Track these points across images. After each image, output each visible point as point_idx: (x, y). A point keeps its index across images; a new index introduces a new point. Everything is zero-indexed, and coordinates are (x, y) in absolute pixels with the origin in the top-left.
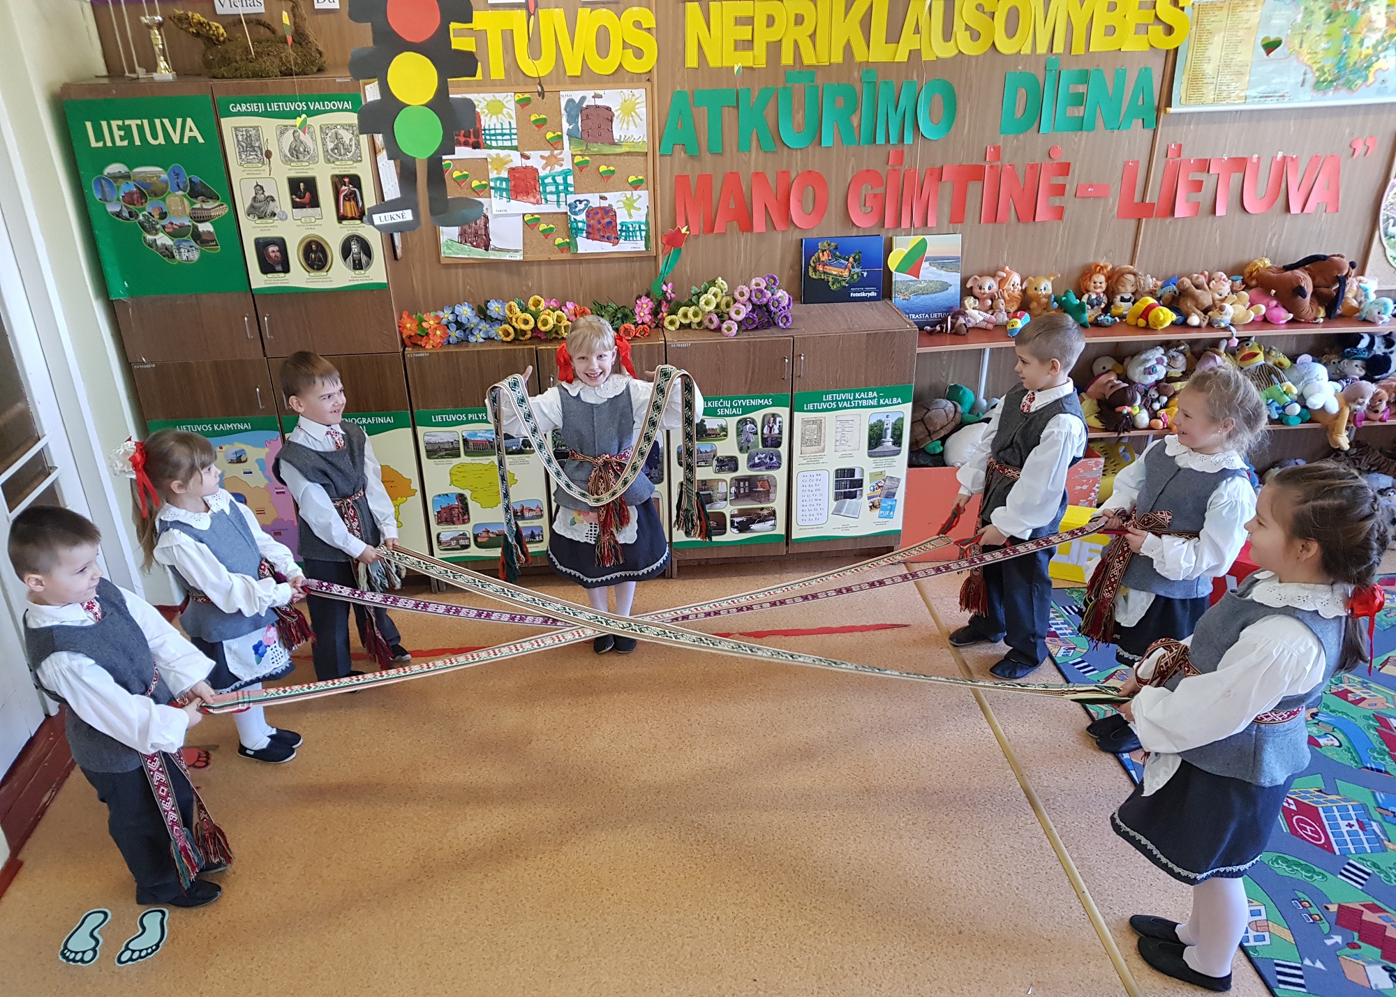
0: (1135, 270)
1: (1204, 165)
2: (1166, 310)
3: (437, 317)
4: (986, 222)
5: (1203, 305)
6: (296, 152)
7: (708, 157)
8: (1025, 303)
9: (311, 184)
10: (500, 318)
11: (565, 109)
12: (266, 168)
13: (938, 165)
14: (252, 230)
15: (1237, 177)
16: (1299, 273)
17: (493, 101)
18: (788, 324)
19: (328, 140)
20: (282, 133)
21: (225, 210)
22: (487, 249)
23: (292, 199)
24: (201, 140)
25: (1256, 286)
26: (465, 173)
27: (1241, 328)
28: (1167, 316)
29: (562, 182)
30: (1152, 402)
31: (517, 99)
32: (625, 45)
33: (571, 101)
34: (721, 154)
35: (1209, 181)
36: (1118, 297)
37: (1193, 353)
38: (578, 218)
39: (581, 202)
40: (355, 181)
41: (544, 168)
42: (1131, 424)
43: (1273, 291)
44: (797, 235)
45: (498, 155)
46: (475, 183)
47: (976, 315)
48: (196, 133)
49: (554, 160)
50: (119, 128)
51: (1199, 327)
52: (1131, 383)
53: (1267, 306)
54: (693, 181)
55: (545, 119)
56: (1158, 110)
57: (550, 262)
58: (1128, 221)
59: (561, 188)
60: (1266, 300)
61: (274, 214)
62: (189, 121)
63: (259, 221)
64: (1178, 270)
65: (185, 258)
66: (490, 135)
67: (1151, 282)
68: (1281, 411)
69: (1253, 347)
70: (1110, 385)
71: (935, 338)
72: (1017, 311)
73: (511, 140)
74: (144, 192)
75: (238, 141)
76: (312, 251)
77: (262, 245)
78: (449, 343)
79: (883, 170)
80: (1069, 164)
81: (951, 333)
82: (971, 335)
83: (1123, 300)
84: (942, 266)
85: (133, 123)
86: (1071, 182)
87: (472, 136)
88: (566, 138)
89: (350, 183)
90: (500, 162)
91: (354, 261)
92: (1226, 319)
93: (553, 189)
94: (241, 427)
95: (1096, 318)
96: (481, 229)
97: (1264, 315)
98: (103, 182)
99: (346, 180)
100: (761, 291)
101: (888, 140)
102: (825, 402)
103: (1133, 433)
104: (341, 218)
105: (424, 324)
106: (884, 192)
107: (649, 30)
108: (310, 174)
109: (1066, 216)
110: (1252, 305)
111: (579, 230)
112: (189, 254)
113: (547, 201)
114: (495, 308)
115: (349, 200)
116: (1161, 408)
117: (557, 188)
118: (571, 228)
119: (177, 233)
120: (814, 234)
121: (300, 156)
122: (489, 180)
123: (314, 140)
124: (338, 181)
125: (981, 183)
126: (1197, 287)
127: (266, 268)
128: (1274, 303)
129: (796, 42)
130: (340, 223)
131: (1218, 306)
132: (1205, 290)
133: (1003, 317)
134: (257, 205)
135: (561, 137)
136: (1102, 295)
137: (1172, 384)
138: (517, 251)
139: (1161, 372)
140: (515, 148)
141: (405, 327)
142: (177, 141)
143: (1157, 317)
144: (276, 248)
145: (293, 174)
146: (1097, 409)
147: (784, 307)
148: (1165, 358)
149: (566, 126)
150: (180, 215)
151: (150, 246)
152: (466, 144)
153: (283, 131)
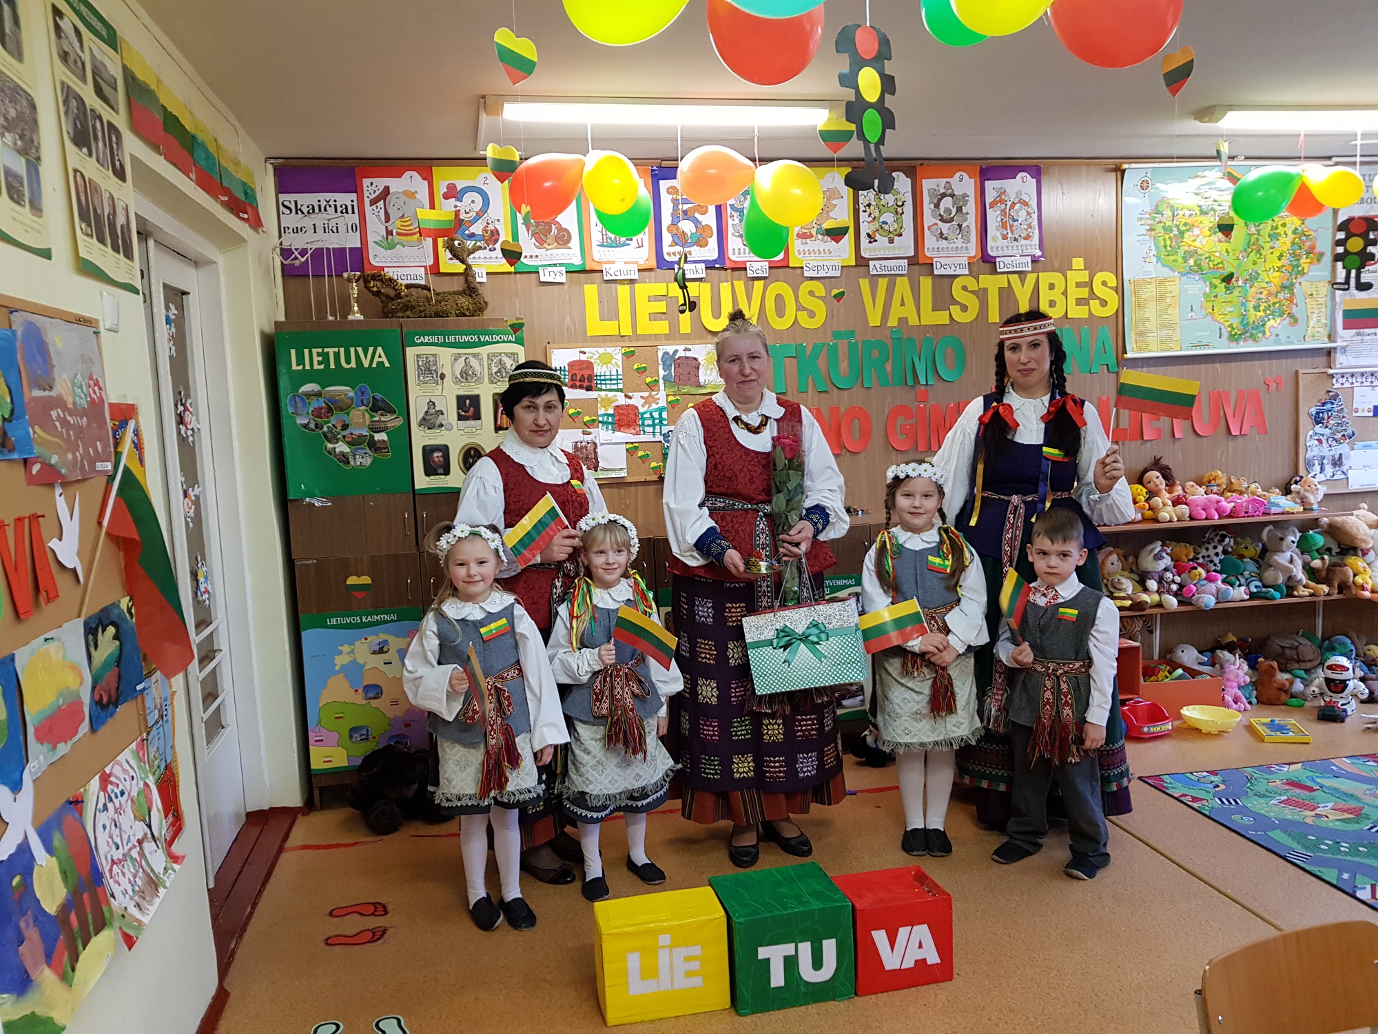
6: (466, 375)
11: (662, 360)
12: (440, 387)
14: (421, 438)
17: (603, 353)
19: (493, 364)
21: (400, 422)
22: (596, 470)
24: (387, 365)
26: (581, 410)
29: (658, 416)
31: (624, 352)
33: (666, 353)
41: (643, 406)
45: (606, 395)
46: (587, 419)
48: (384, 359)
49: (651, 399)
50: (319, 354)
55: (645, 367)
56: (1117, 356)
57: (641, 482)
59: (657, 421)
61: (441, 425)
62: (379, 349)
63: (428, 431)
65: (358, 463)
66: (601, 380)
73: (617, 383)
74: (332, 407)
75: (418, 365)
76: (469, 453)
77: (428, 451)
79: (912, 405)
85: (331, 351)
87: (586, 381)
88: (661, 382)
90: (608, 401)
93: (650, 422)
94: (387, 617)
96: (591, 454)
98: (297, 399)
101: (917, 382)
104: (498, 428)
106: (915, 422)
112: (363, 460)
113: (644, 432)
117: (654, 421)
121: (469, 378)
122: (598, 416)
124: (498, 397)
127: (430, 471)
130: (496, 432)
134: (428, 417)
135: (657, 381)
138: (623, 469)
140: (620, 390)
142: (366, 365)
144: (440, 454)
150: (359, 426)
151: (330, 453)
152: (581, 387)
153: (456, 358)
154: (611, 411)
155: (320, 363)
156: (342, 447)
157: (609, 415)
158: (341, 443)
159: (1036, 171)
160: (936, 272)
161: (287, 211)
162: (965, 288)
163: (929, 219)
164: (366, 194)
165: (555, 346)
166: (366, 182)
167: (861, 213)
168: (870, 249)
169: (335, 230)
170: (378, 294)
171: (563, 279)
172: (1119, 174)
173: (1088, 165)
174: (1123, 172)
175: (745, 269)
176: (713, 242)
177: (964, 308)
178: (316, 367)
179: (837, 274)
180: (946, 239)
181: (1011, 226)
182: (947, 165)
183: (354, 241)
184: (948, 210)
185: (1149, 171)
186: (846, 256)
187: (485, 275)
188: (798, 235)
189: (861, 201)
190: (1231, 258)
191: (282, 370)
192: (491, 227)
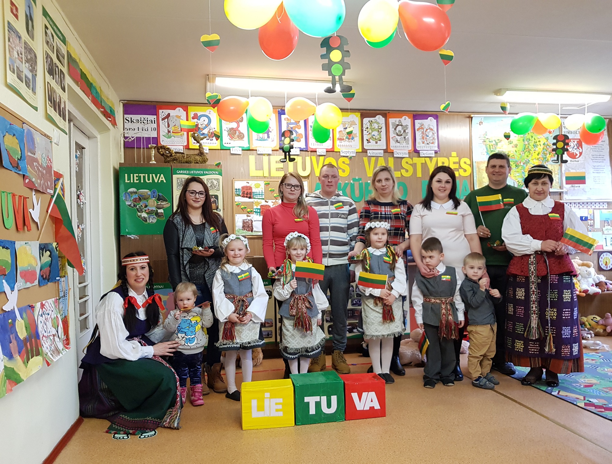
17: (256, 183)
19: (209, 183)
21: (169, 205)
22: (252, 232)
24: (165, 181)
26: (246, 206)
31: (265, 183)
40: (216, 197)
45: (257, 201)
46: (249, 210)
50: (137, 177)
55: (274, 190)
62: (162, 175)
66: (255, 194)
73: (262, 196)
74: (141, 198)
75: (178, 182)
87: (249, 195)
96: (250, 225)
98: (127, 194)
112: (153, 220)
115: (214, 204)
119: (150, 213)
122: (253, 209)
124: (211, 197)
142: (156, 181)
150: (152, 206)
151: (139, 217)
152: (247, 197)
154: (259, 207)
155: (137, 180)
156: (144, 215)
157: (258, 209)
158: (144, 213)
159: (436, 117)
160: (395, 156)
161: (128, 122)
162: (407, 163)
163: (392, 135)
164: (160, 116)
165: (236, 180)
166: (160, 111)
167: (364, 131)
168: (368, 146)
169: (147, 130)
170: (163, 155)
171: (240, 152)
172: (470, 119)
173: (457, 115)
174: (472, 118)
175: (316, 151)
176: (303, 140)
177: (407, 171)
178: (135, 181)
179: (354, 155)
180: (399, 142)
181: (426, 138)
182: (399, 113)
183: (154, 134)
184: (400, 131)
185: (483, 118)
186: (358, 148)
187: (208, 150)
188: (338, 139)
189: (364, 126)
190: (517, 154)
191: (121, 182)
192: (211, 131)
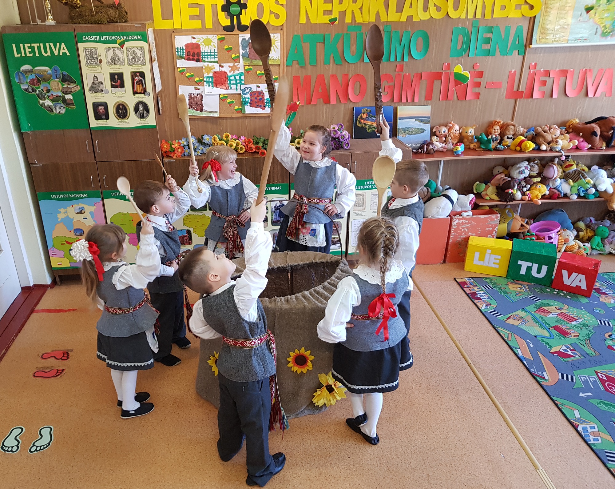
0: (514, 124)
1: (547, 73)
2: (530, 142)
3: (179, 143)
4: (442, 100)
5: (547, 140)
6: (114, 60)
7: (309, 67)
8: (461, 139)
9: (121, 76)
10: (209, 143)
11: (241, 43)
12: (99, 68)
13: (420, 72)
14: (91, 98)
15: (562, 79)
16: (593, 125)
17: (206, 39)
18: (349, 147)
19: (130, 54)
20: (108, 51)
21: (79, 88)
22: (201, 111)
23: (111, 84)
24: (68, 54)
25: (572, 132)
26: (192, 74)
27: (566, 151)
28: (531, 145)
29: (239, 78)
30: (523, 188)
31: (218, 38)
32: (271, 12)
33: (244, 39)
34: (316, 66)
35: (549, 81)
36: (506, 137)
37: (541, 164)
38: (246, 96)
39: (247, 88)
40: (142, 74)
41: (230, 72)
42: (512, 198)
43: (581, 134)
44: (351, 106)
45: (208, 65)
46: (197, 79)
47: (438, 145)
48: (66, 50)
49: (235, 68)
50: (29, 47)
51: (546, 151)
52: (513, 178)
53: (578, 141)
54: (302, 79)
55: (231, 48)
56: (526, 46)
57: (232, 118)
58: (510, 100)
59: (238, 81)
60: (578, 138)
61: (102, 91)
62: (63, 44)
63: (95, 94)
64: (534, 124)
65: (58, 112)
66: (205, 55)
67: (522, 129)
68: (584, 192)
69: (571, 160)
70: (502, 179)
71: (419, 155)
72: (458, 142)
73: (215, 58)
74: (40, 79)
75: (86, 54)
76: (120, 109)
77: (96, 106)
78: (184, 155)
79: (393, 74)
80: (483, 72)
81: (426, 153)
82: (435, 154)
83: (508, 138)
84: (422, 121)
85: (36, 45)
86: (484, 81)
87: (196, 56)
88: (241, 57)
89: (140, 75)
90: (210, 69)
91: (140, 114)
92: (559, 147)
93: (234, 82)
94: (82, 195)
95: (496, 147)
96: (199, 101)
97: (577, 146)
98: (20, 74)
99: (138, 74)
100: (336, 131)
101: (396, 60)
102: (366, 185)
103: (514, 202)
104: (135, 93)
105: (173, 146)
106: (393, 85)
107: (282, 5)
108: (120, 71)
109: (481, 97)
110: (570, 141)
111: (246, 102)
112: (61, 110)
113: (231, 88)
114: (206, 139)
115: (139, 84)
116: (527, 190)
117: (236, 82)
118: (243, 101)
119: (55, 100)
120: (360, 105)
121: (116, 62)
122: (203, 78)
123: (123, 54)
124: (134, 75)
125: (440, 81)
126: (545, 132)
127: (98, 117)
128: (582, 139)
129: (353, 11)
130: (134, 95)
131: (555, 141)
132: (548, 133)
133: (450, 146)
134: (94, 86)
135: (239, 57)
136: (498, 136)
137: (532, 179)
138: (216, 112)
139: (527, 173)
140: (217, 62)
141: (163, 147)
142: (56, 54)
143: (526, 146)
144: (102, 107)
145: (112, 71)
146: (496, 191)
147: (346, 139)
148: (529, 166)
149: (241, 51)
150: (56, 90)
151: (41, 105)
152: (193, 60)
153: (108, 50)
156: (48, 103)
157: (210, 77)
158: (47, 100)
165: (177, 33)
178: (28, 55)
191: (8, 56)
